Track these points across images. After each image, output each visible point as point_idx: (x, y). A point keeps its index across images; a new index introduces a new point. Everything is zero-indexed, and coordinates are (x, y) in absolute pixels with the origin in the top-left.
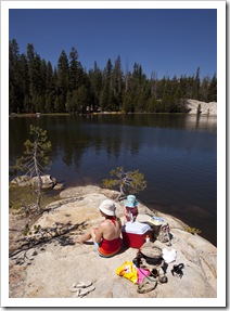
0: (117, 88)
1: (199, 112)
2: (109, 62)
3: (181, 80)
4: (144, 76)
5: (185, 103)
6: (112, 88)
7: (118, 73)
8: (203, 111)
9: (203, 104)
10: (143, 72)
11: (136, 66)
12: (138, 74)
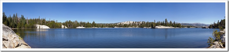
0: (16, 22)
1: (40, 28)
2: (14, 15)
3: (35, 19)
4: (25, 18)
5: (35, 25)
6: (15, 22)
7: (16, 17)
8: (41, 28)
9: (41, 26)
10: (24, 17)
11: (22, 16)
12: (23, 18)
